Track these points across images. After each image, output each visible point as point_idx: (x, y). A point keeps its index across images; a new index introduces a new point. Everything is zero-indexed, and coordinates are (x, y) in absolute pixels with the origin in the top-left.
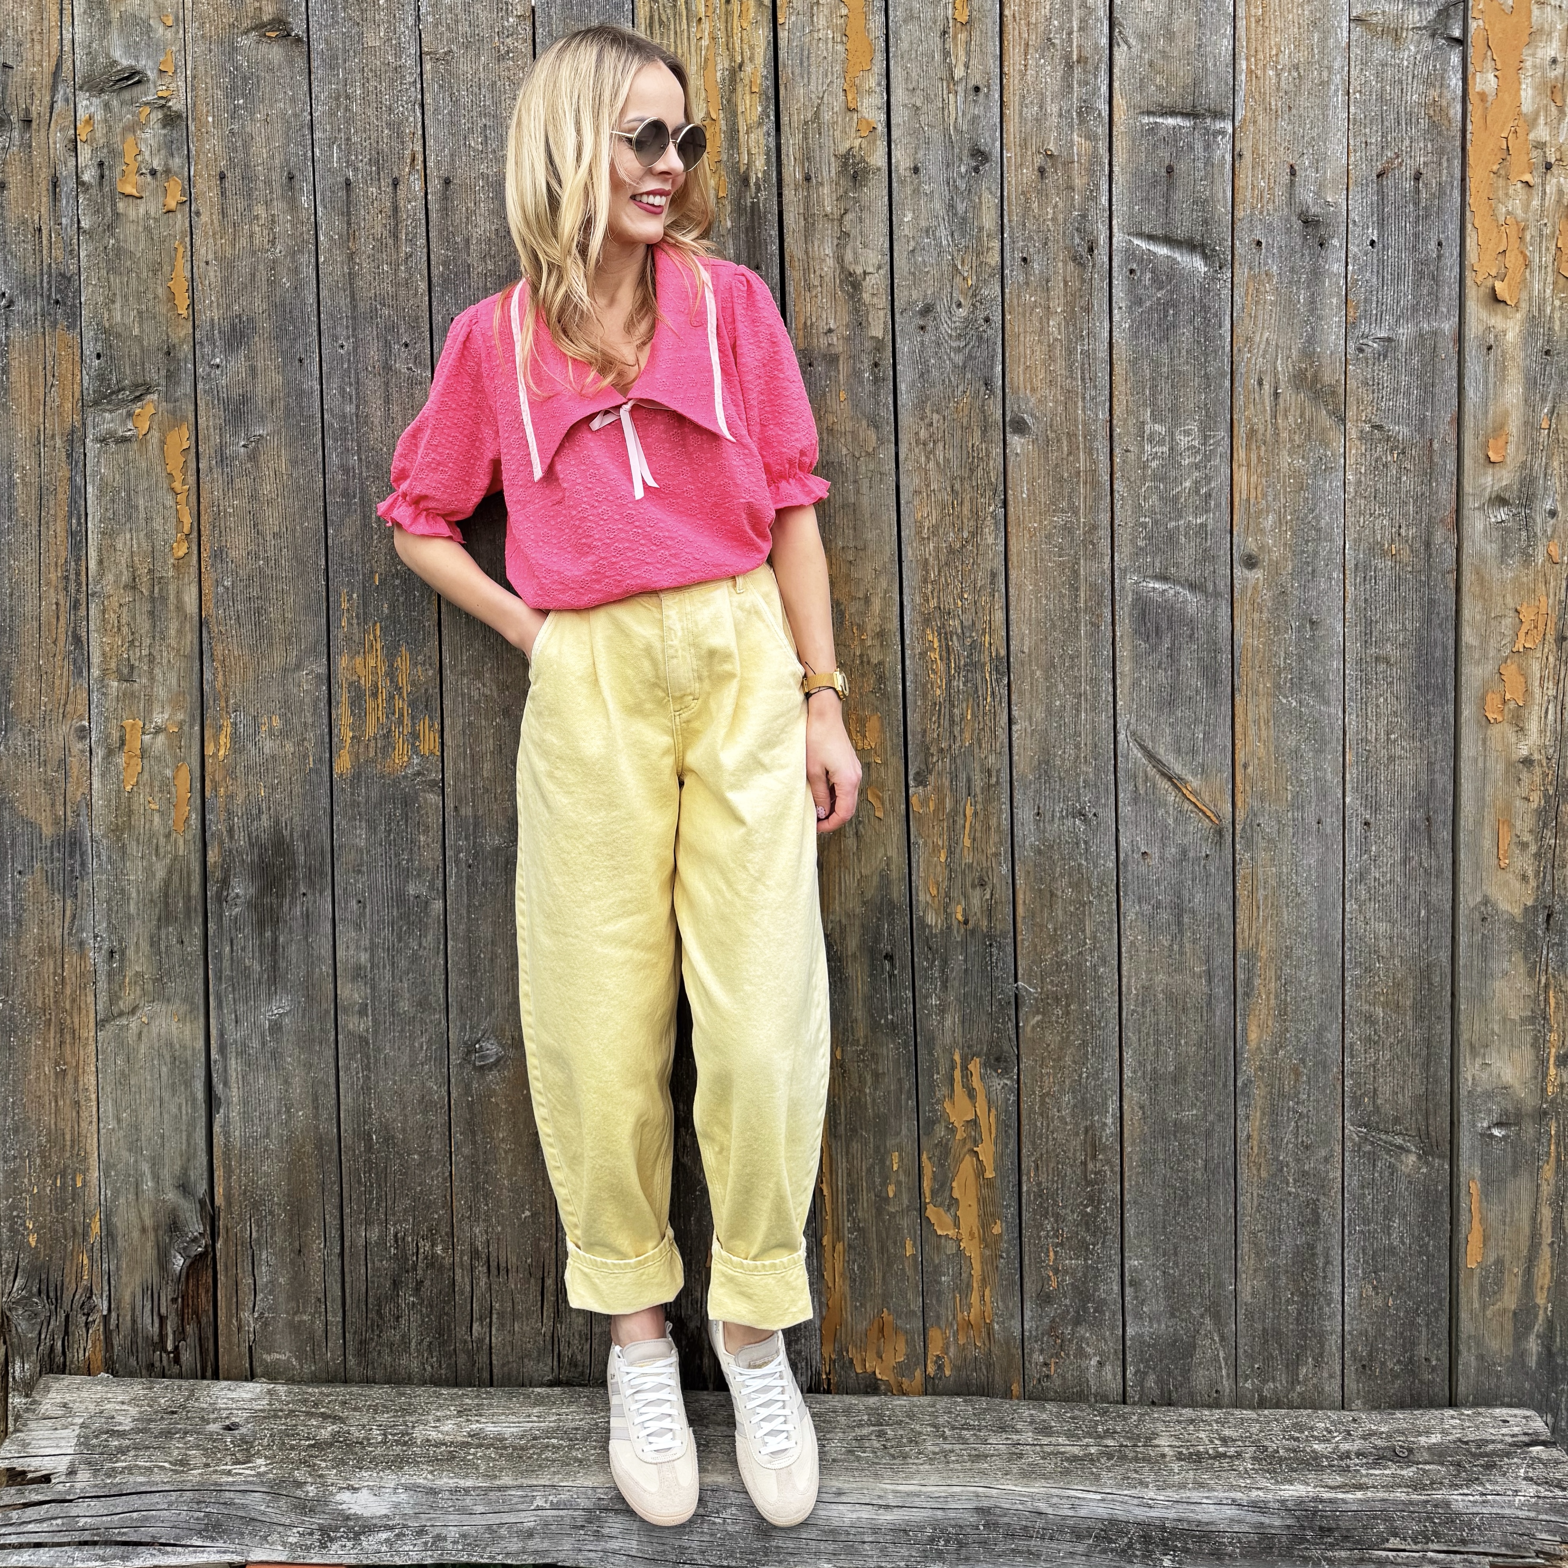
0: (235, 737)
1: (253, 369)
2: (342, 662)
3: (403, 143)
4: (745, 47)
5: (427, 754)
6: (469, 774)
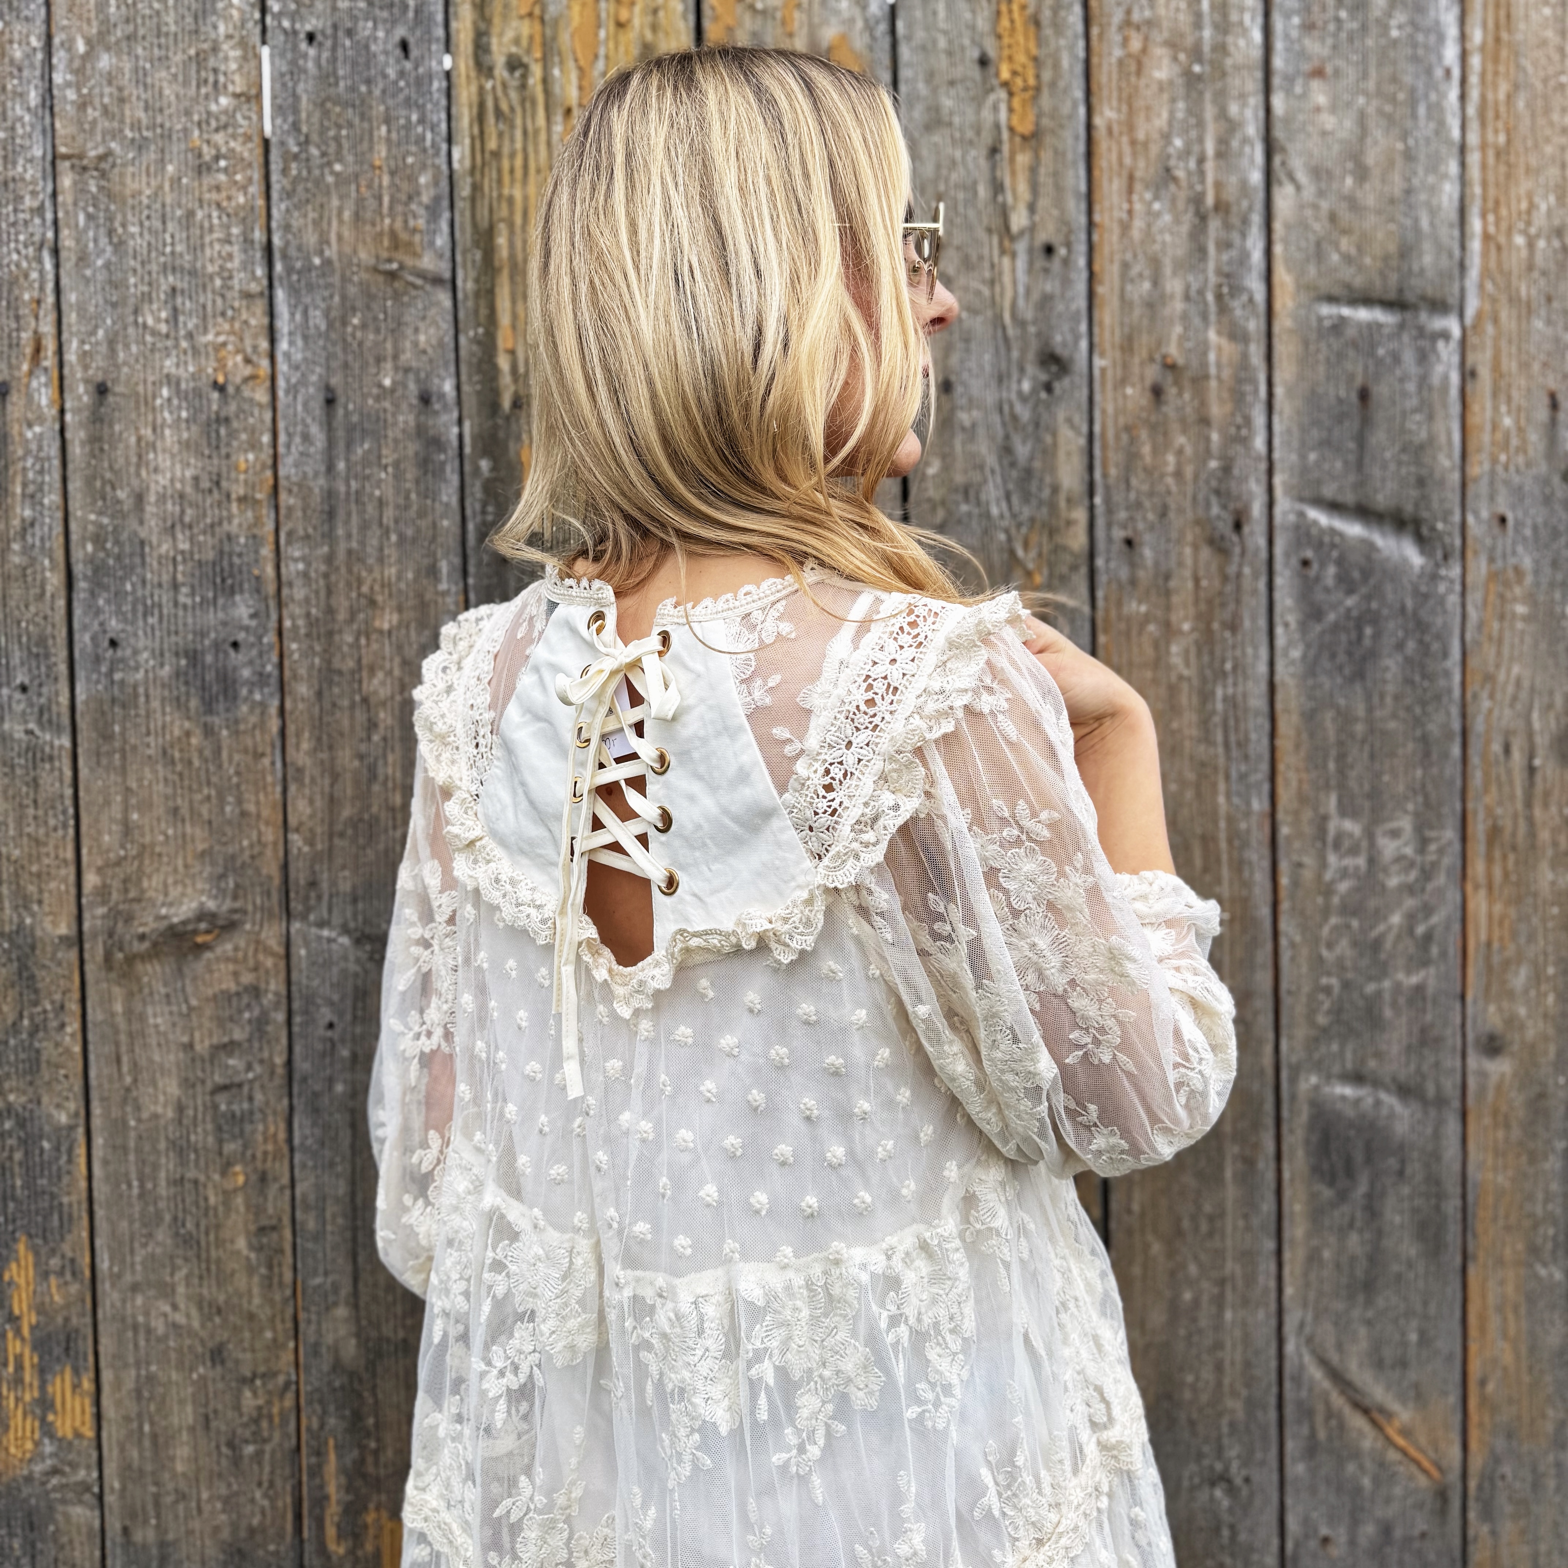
3: (17, 318)
5: (70, 1435)
6: (149, 1467)
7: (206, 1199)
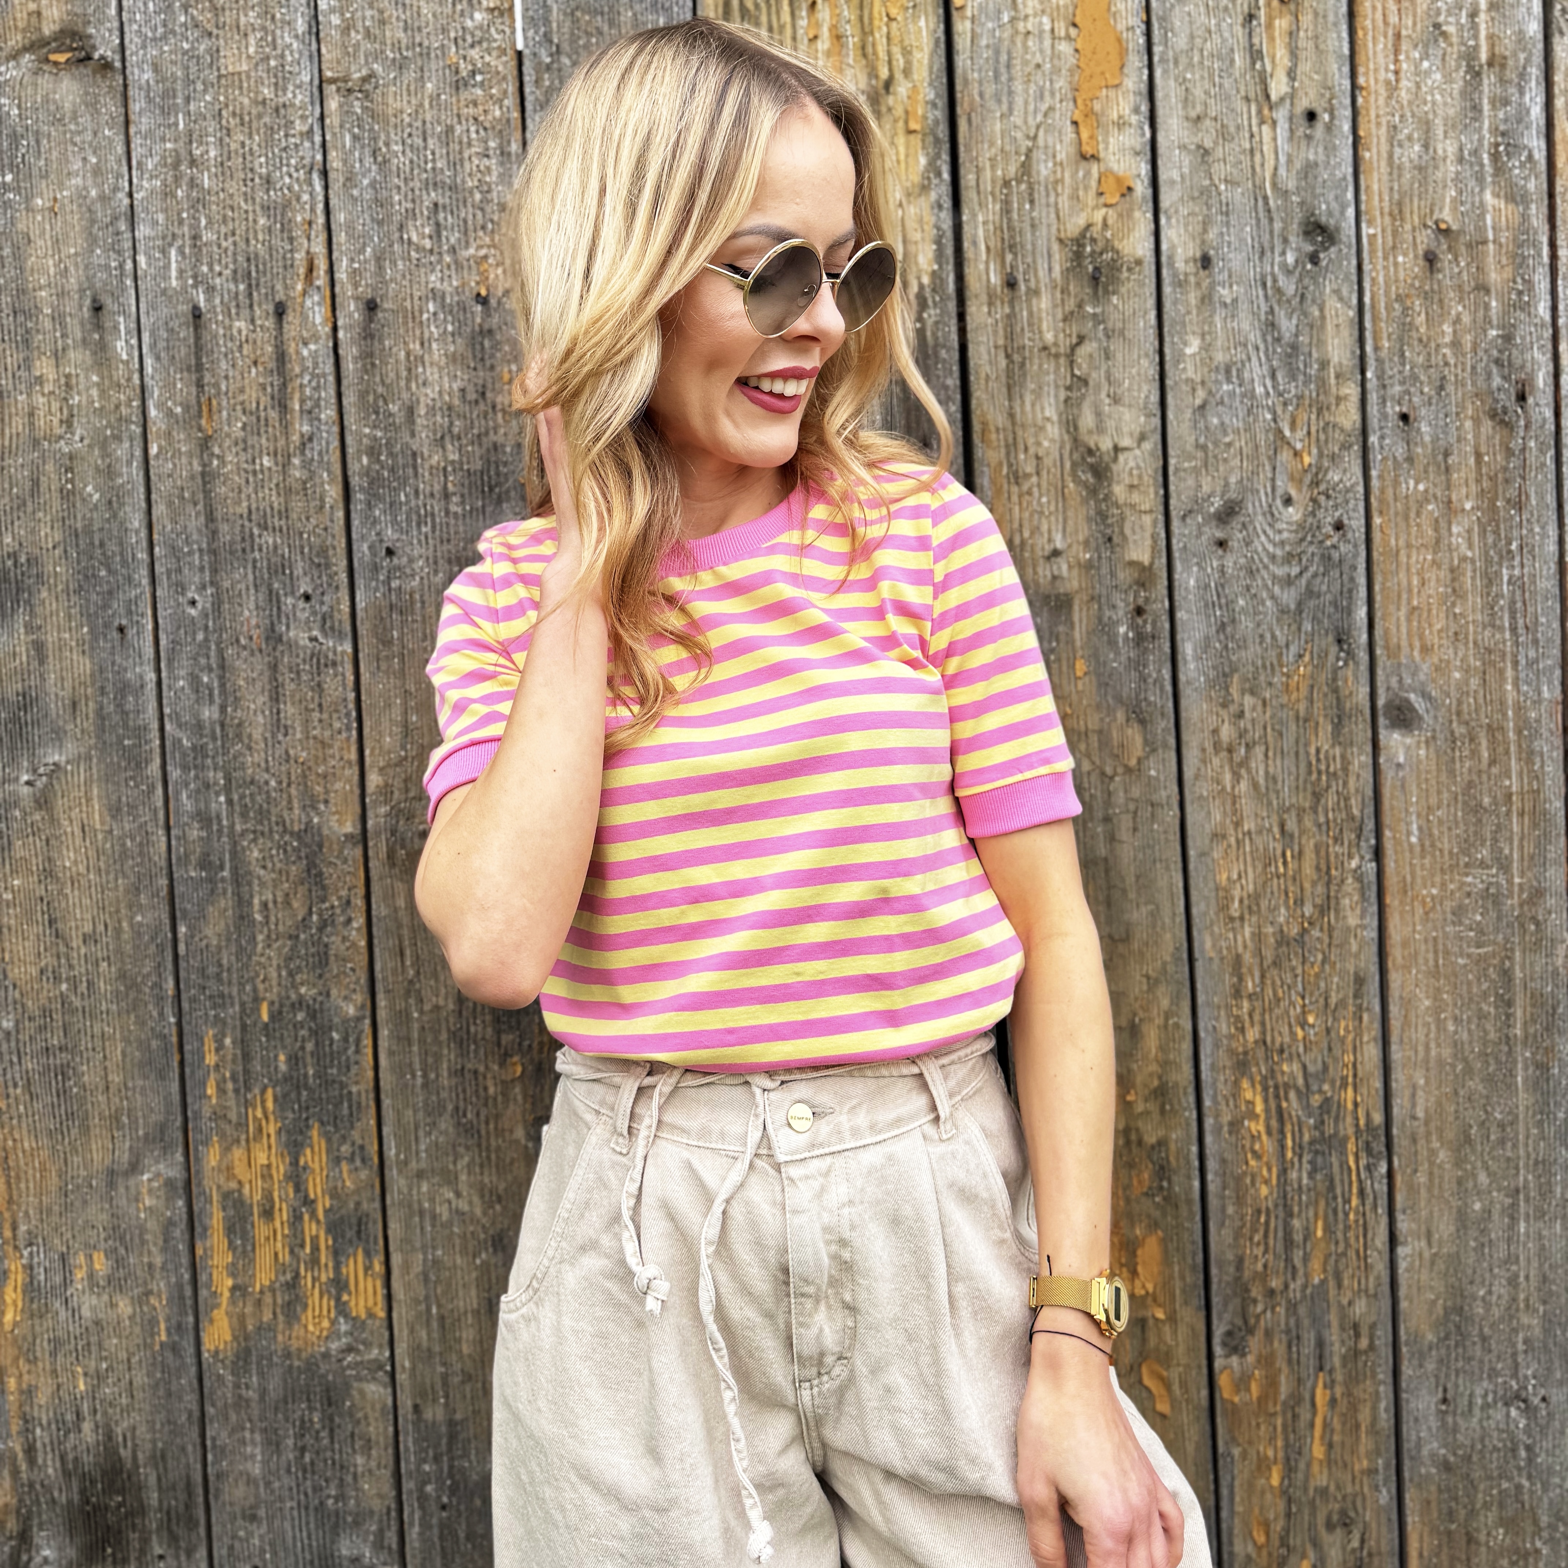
0: (31, 1289)
1: (39, 647)
2: (212, 1157)
3: (291, 240)
4: (896, 50)
5: (363, 1316)
6: (437, 1349)
7: (486, 1089)
